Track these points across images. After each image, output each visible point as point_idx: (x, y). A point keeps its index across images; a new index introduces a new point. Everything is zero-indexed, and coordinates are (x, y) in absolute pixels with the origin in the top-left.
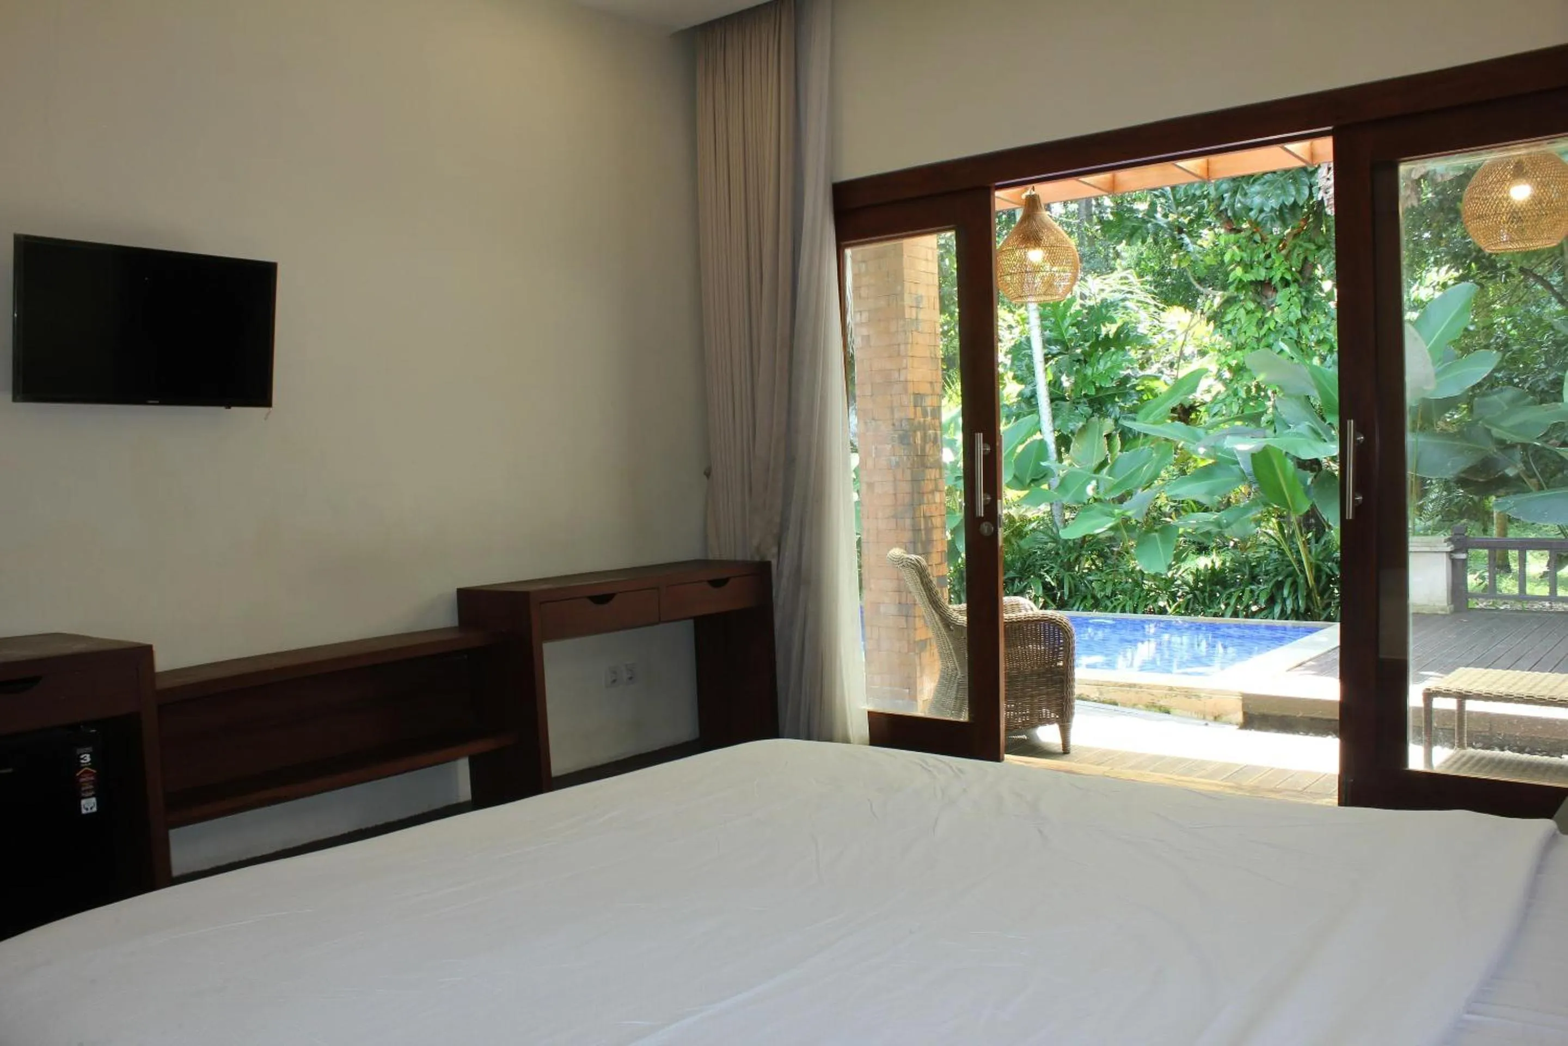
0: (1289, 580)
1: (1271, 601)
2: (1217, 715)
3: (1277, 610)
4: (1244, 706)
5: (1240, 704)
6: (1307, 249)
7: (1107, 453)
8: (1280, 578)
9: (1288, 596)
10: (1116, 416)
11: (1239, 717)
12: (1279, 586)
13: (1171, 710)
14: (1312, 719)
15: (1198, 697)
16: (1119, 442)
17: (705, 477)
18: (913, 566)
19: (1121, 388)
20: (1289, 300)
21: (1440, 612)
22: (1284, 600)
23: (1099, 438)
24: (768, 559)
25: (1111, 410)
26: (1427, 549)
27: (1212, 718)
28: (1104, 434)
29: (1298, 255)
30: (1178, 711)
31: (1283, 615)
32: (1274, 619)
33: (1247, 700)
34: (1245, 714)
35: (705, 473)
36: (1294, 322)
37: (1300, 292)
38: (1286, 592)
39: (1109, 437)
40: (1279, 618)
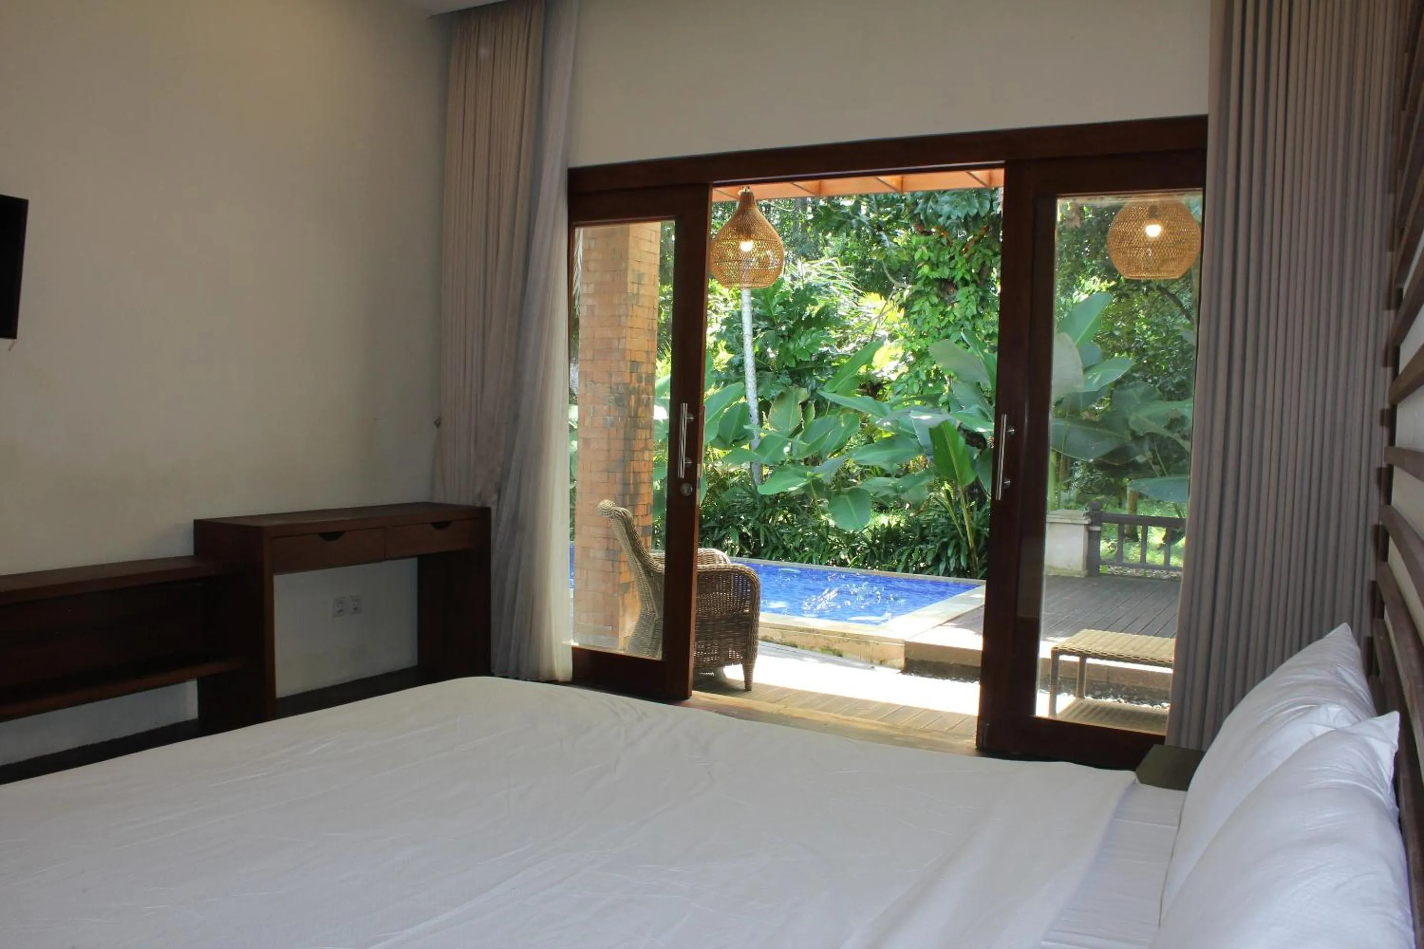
0: (953, 543)
1: (937, 560)
2: (881, 659)
3: (942, 567)
4: (906, 653)
5: (903, 650)
6: (985, 255)
7: (802, 419)
8: (945, 540)
9: (952, 556)
10: (812, 387)
11: (901, 662)
12: (945, 546)
13: (844, 654)
14: (963, 666)
15: (867, 643)
16: (814, 411)
17: (435, 426)
18: (620, 518)
19: (819, 363)
20: (967, 298)
21: (1076, 576)
22: (948, 559)
23: (795, 405)
24: (488, 505)
25: (809, 381)
26: (1066, 521)
27: (878, 662)
28: (799, 403)
29: (978, 259)
30: (849, 655)
31: (947, 573)
32: (938, 575)
33: (909, 647)
34: (906, 659)
35: (435, 423)
36: (970, 318)
37: (976, 292)
38: (950, 553)
39: (804, 405)
40: (943, 575)
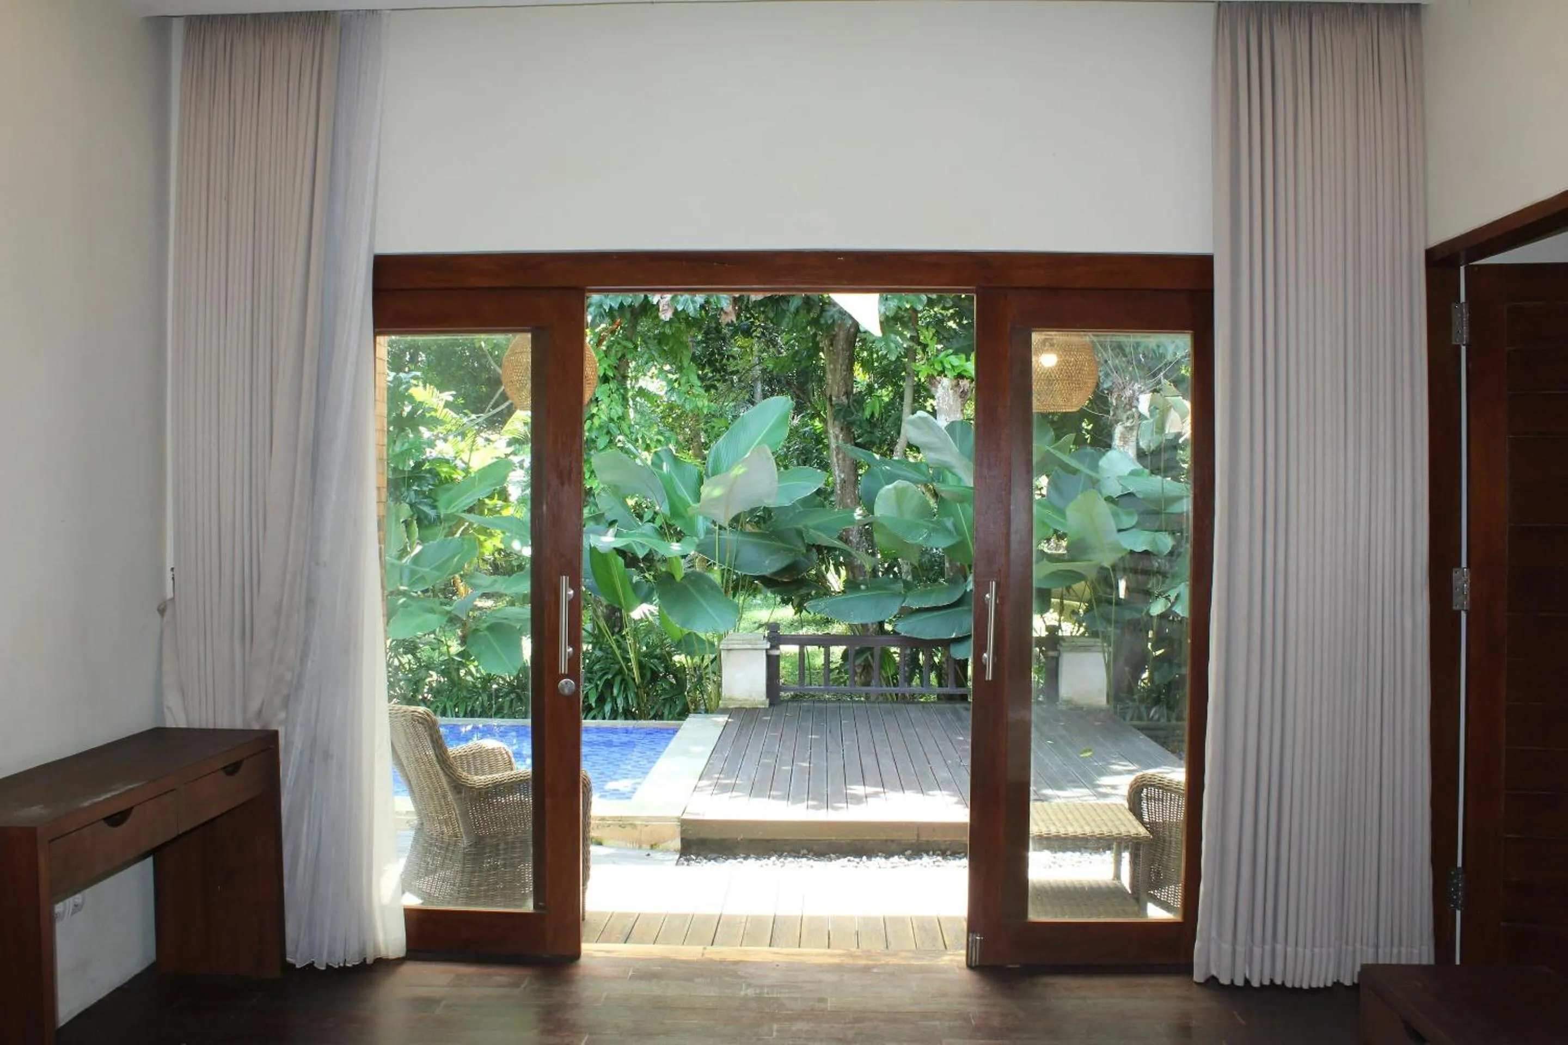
0: (618, 679)
1: (601, 700)
2: (653, 843)
3: (608, 708)
4: (683, 832)
5: (679, 829)
6: (625, 347)
7: (407, 540)
8: (610, 676)
9: (618, 694)
10: (411, 500)
11: (677, 844)
12: (609, 685)
13: (604, 842)
15: (634, 826)
16: (417, 529)
19: (416, 471)
20: (609, 397)
21: (759, 706)
22: (614, 700)
23: (396, 524)
25: (406, 494)
26: (749, 646)
27: (649, 847)
28: (402, 520)
29: (617, 352)
30: (611, 842)
31: (614, 715)
32: (604, 718)
33: (687, 826)
34: (682, 839)
36: (616, 419)
37: (618, 390)
38: (615, 691)
39: (407, 524)
40: (610, 719)
